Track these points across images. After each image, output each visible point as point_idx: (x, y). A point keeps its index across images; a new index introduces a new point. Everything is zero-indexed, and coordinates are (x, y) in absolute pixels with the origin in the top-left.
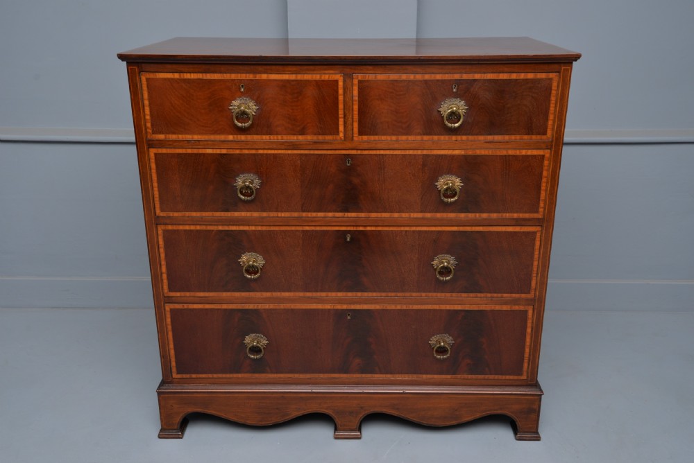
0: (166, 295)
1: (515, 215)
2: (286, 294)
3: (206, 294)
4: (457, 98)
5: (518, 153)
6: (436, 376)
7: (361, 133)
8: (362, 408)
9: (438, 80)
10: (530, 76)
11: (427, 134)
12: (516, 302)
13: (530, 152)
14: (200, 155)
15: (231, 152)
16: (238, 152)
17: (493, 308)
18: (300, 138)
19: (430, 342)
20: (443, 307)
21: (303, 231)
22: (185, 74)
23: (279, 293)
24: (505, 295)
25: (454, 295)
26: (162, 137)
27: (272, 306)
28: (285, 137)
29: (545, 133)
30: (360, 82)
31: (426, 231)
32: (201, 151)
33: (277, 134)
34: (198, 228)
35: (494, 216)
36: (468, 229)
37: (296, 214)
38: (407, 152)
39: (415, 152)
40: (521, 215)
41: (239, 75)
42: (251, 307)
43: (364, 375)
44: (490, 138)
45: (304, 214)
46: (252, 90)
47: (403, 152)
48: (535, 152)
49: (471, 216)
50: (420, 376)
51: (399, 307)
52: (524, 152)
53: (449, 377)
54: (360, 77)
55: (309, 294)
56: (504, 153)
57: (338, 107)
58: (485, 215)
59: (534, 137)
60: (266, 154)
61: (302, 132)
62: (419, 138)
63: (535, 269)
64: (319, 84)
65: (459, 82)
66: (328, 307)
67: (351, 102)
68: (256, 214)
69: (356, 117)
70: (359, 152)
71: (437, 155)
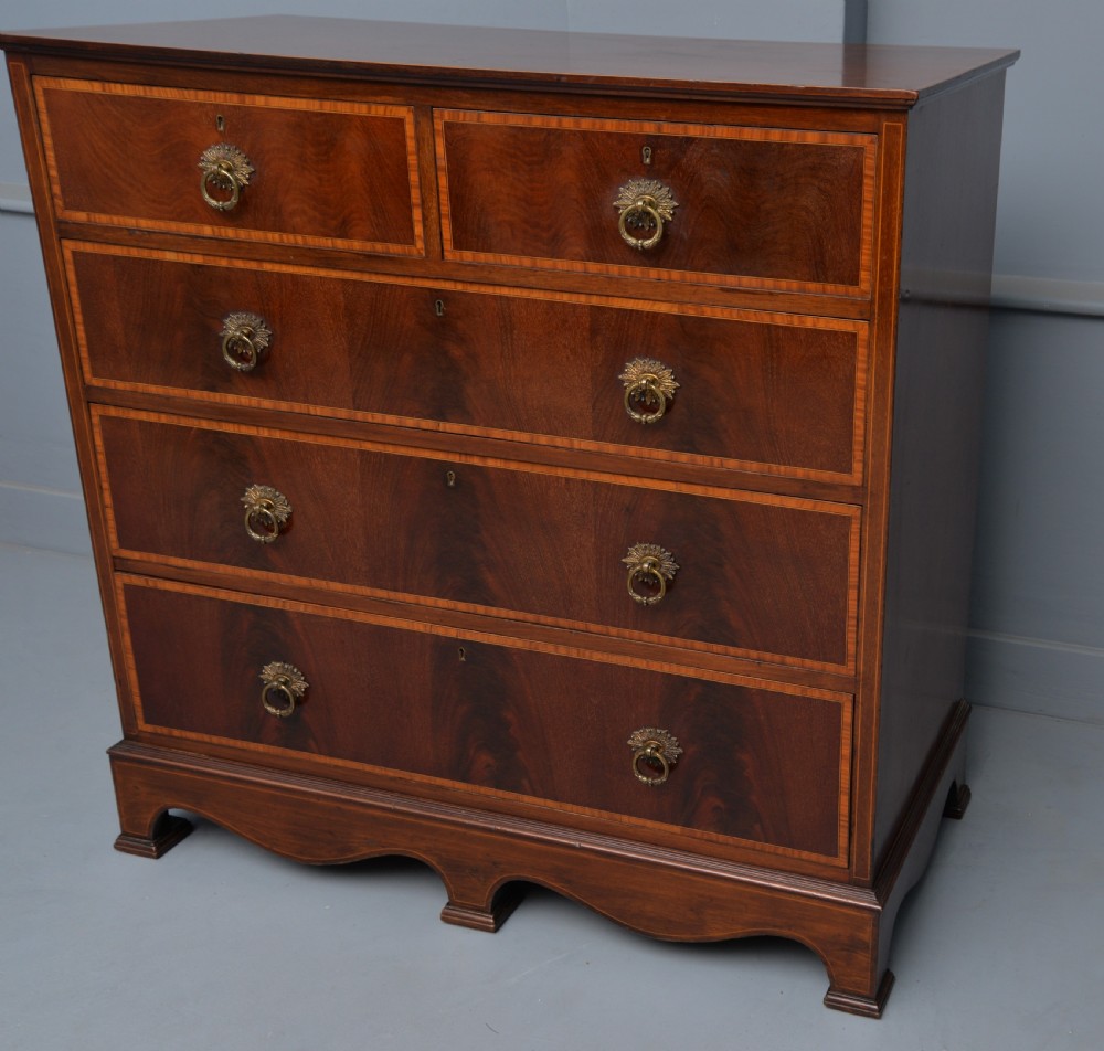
0: (114, 554)
1: (800, 472)
2: (337, 586)
3: (189, 564)
4: (651, 178)
5: (796, 322)
6: (649, 823)
7: (458, 244)
8: (495, 863)
9: (609, 134)
10: (812, 138)
11: (595, 260)
12: (813, 679)
13: (824, 324)
14: (156, 262)
15: (211, 262)
16: (223, 263)
17: (763, 686)
18: (339, 243)
19: (630, 742)
20: (656, 666)
21: (362, 453)
22: (112, 85)
23: (324, 582)
24: (789, 659)
25: (677, 640)
26: (81, 216)
27: (311, 609)
28: (310, 239)
29: (855, 281)
30: (448, 126)
31: (608, 485)
32: (156, 255)
33: (295, 231)
34: (164, 419)
35: (753, 467)
36: (698, 491)
37: (344, 413)
38: (557, 297)
39: (574, 299)
40: (814, 474)
41: (212, 94)
42: (272, 603)
43: (501, 793)
44: (731, 280)
45: (360, 415)
46: (238, 129)
47: (547, 296)
48: (835, 325)
49: (702, 460)
50: (617, 816)
51: (562, 651)
52: (809, 322)
53: (677, 829)
54: (448, 115)
55: (382, 593)
56: (766, 319)
57: (407, 180)
58: (732, 464)
59: (830, 287)
60: (278, 274)
61: (343, 232)
62: (578, 265)
64: (367, 124)
65: (655, 142)
66: (419, 627)
67: (432, 170)
68: (267, 404)
69: (446, 209)
70: (460, 287)
71: (619, 311)
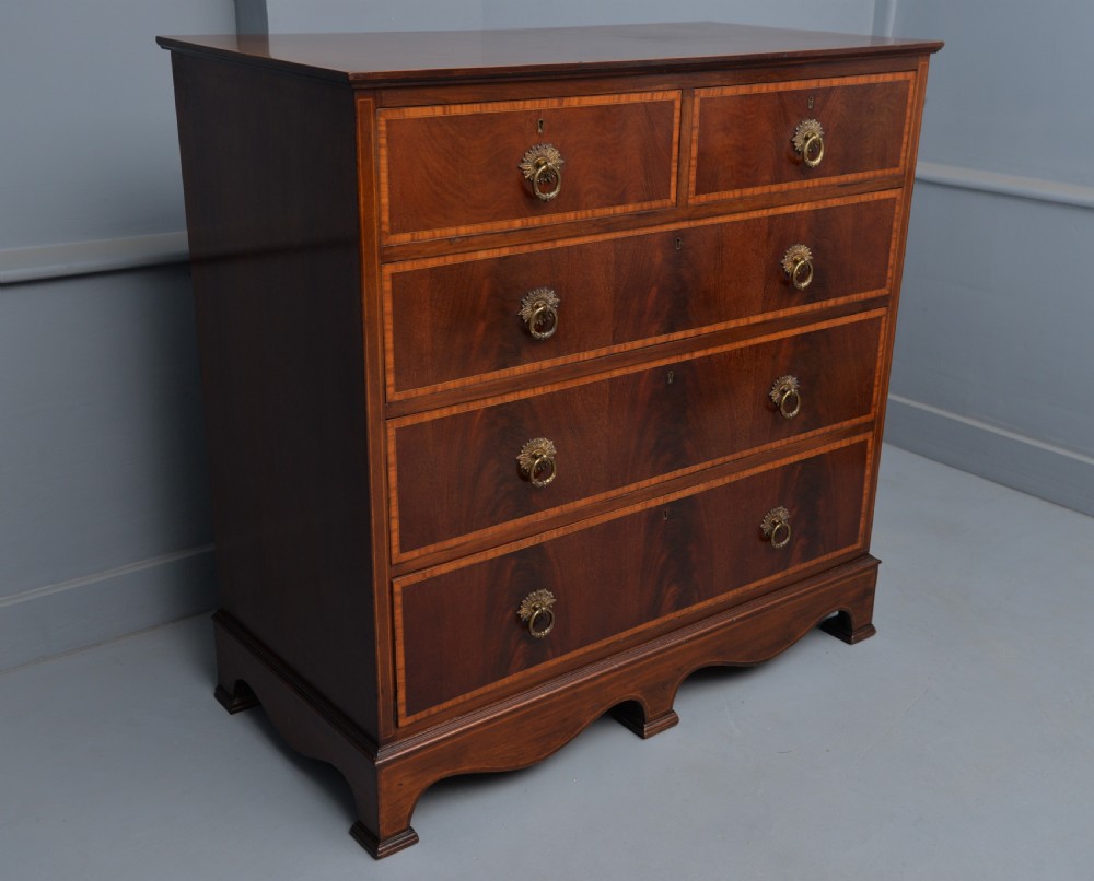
0: (394, 562)
1: (863, 296)
3: (462, 539)
4: (812, 119)
5: (870, 198)
6: (765, 581)
7: (698, 191)
9: (793, 92)
10: (889, 78)
11: (776, 183)
12: (856, 430)
13: (883, 195)
16: (526, 249)
17: (832, 448)
18: (619, 210)
20: (778, 464)
21: (612, 380)
22: (453, 107)
23: (572, 504)
24: (845, 423)
26: (406, 238)
27: (561, 532)
28: (596, 212)
30: (702, 101)
32: (469, 257)
34: (455, 410)
35: (841, 300)
37: (604, 351)
38: (751, 216)
39: (760, 214)
40: (869, 295)
41: (537, 101)
42: (531, 541)
43: (679, 613)
44: (843, 179)
45: (616, 348)
46: (554, 130)
47: (745, 216)
48: (887, 195)
49: (817, 306)
50: (747, 586)
51: (727, 480)
52: (875, 197)
54: (703, 93)
56: (857, 200)
58: (831, 303)
60: (568, 247)
61: (622, 200)
62: (766, 188)
64: (649, 110)
65: (816, 93)
66: (638, 508)
67: (688, 138)
68: (547, 364)
69: (694, 162)
70: (692, 224)
71: (784, 215)
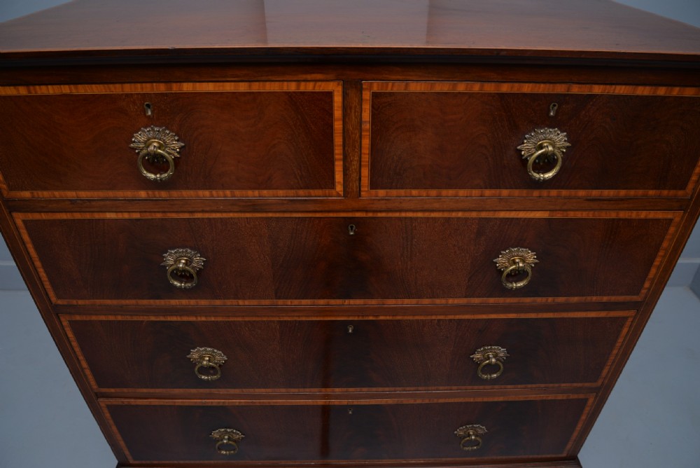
0: (96, 391)
2: (262, 391)
4: (553, 127)
7: (374, 185)
9: (525, 95)
11: (491, 187)
12: (576, 391)
13: (652, 215)
14: (98, 221)
15: (148, 216)
16: (159, 216)
19: (456, 433)
20: (480, 400)
21: (280, 322)
22: (38, 87)
23: (251, 390)
26: (25, 194)
27: (244, 403)
28: (237, 193)
29: (683, 187)
30: (375, 96)
31: (468, 320)
32: (97, 216)
33: (223, 187)
34: (120, 318)
35: (575, 299)
36: (532, 316)
37: (267, 302)
38: (454, 215)
39: (467, 215)
40: (613, 298)
41: (138, 85)
42: (215, 403)
43: (368, 461)
44: (595, 193)
45: (280, 302)
46: (167, 113)
47: (446, 215)
48: (660, 215)
49: (540, 300)
51: (419, 402)
52: (643, 215)
54: (376, 86)
55: (293, 391)
56: (613, 216)
57: (332, 141)
58: (561, 300)
59: (665, 192)
60: (209, 219)
61: (269, 185)
62: (476, 192)
63: (612, 358)
64: (295, 100)
65: (562, 99)
67: (357, 132)
69: (366, 158)
70: (370, 215)
71: (502, 220)
